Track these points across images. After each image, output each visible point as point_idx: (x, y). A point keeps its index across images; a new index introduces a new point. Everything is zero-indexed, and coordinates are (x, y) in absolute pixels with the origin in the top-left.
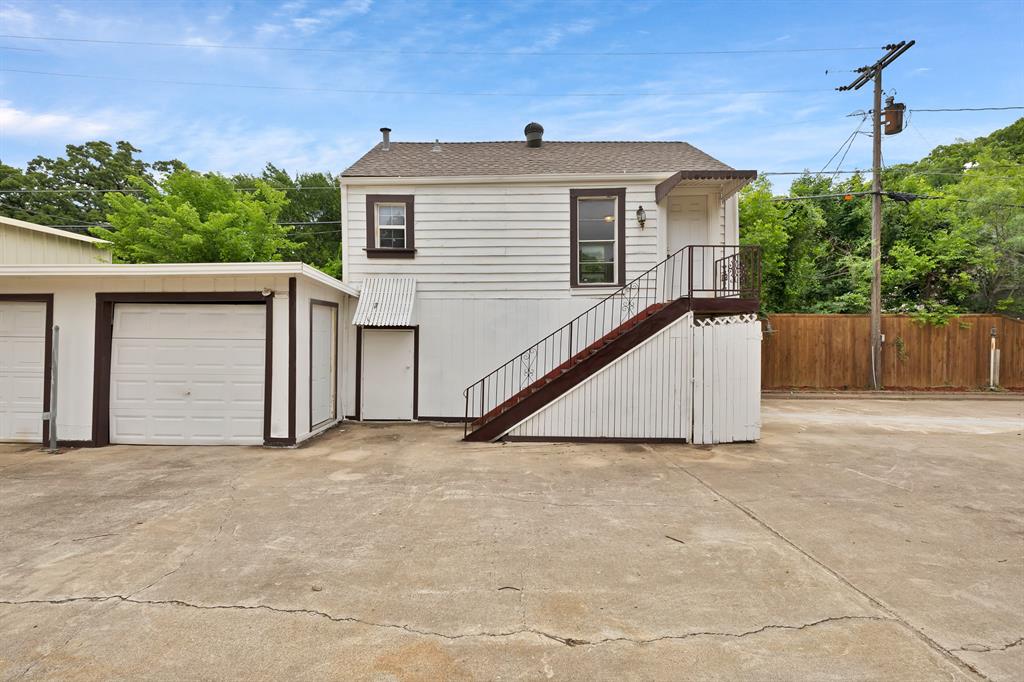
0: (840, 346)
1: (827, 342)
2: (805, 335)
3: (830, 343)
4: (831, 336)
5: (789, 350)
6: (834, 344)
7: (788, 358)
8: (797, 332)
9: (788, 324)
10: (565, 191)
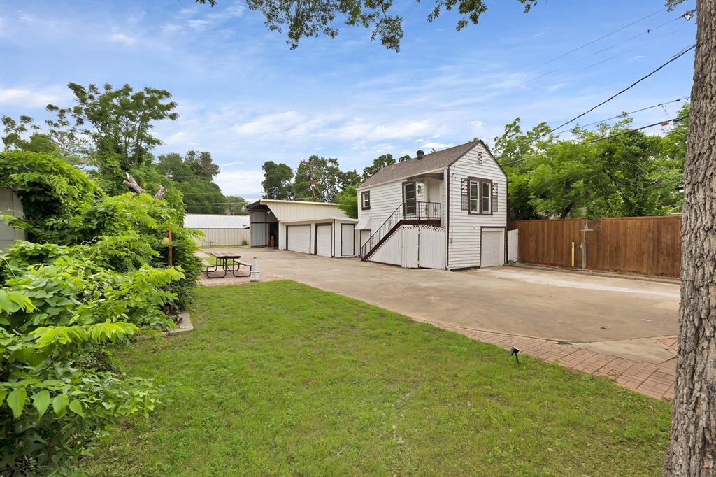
0: (669, 242)
1: (656, 238)
2: (633, 232)
3: (659, 239)
4: (659, 233)
5: (618, 243)
6: (663, 240)
7: (617, 250)
8: (626, 231)
9: (618, 225)
10: (401, 183)
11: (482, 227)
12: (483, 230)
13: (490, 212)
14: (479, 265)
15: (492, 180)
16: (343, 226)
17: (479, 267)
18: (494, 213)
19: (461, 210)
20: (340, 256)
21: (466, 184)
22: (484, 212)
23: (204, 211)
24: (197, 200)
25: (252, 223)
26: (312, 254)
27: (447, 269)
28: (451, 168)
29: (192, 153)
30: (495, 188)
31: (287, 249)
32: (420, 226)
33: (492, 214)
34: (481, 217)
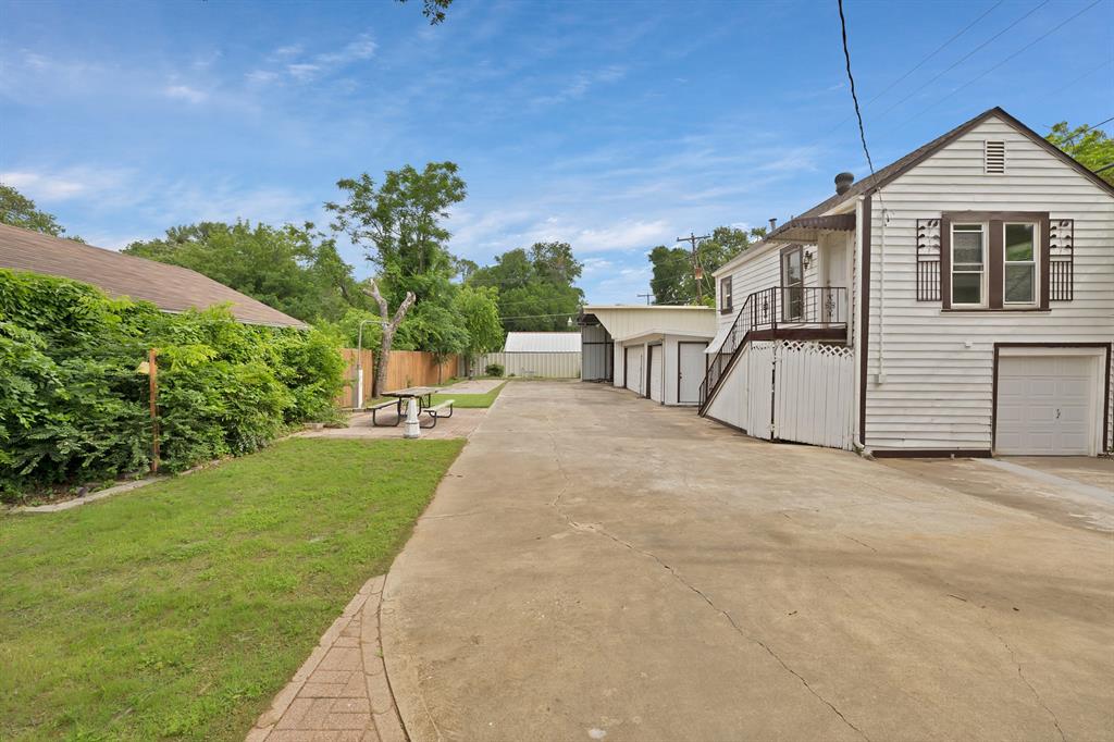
10: (778, 252)
11: (997, 346)
12: (1003, 352)
13: (1037, 302)
14: (987, 446)
15: (1047, 214)
16: (682, 346)
17: (986, 454)
18: (1051, 305)
19: (914, 303)
20: (675, 402)
21: (935, 232)
22: (1006, 304)
23: (541, 328)
24: (532, 313)
25: (584, 343)
26: (643, 397)
27: (858, 451)
28: (875, 197)
29: (538, 247)
30: (1061, 233)
31: (625, 387)
32: (780, 342)
33: (1045, 307)
34: (995, 319)
